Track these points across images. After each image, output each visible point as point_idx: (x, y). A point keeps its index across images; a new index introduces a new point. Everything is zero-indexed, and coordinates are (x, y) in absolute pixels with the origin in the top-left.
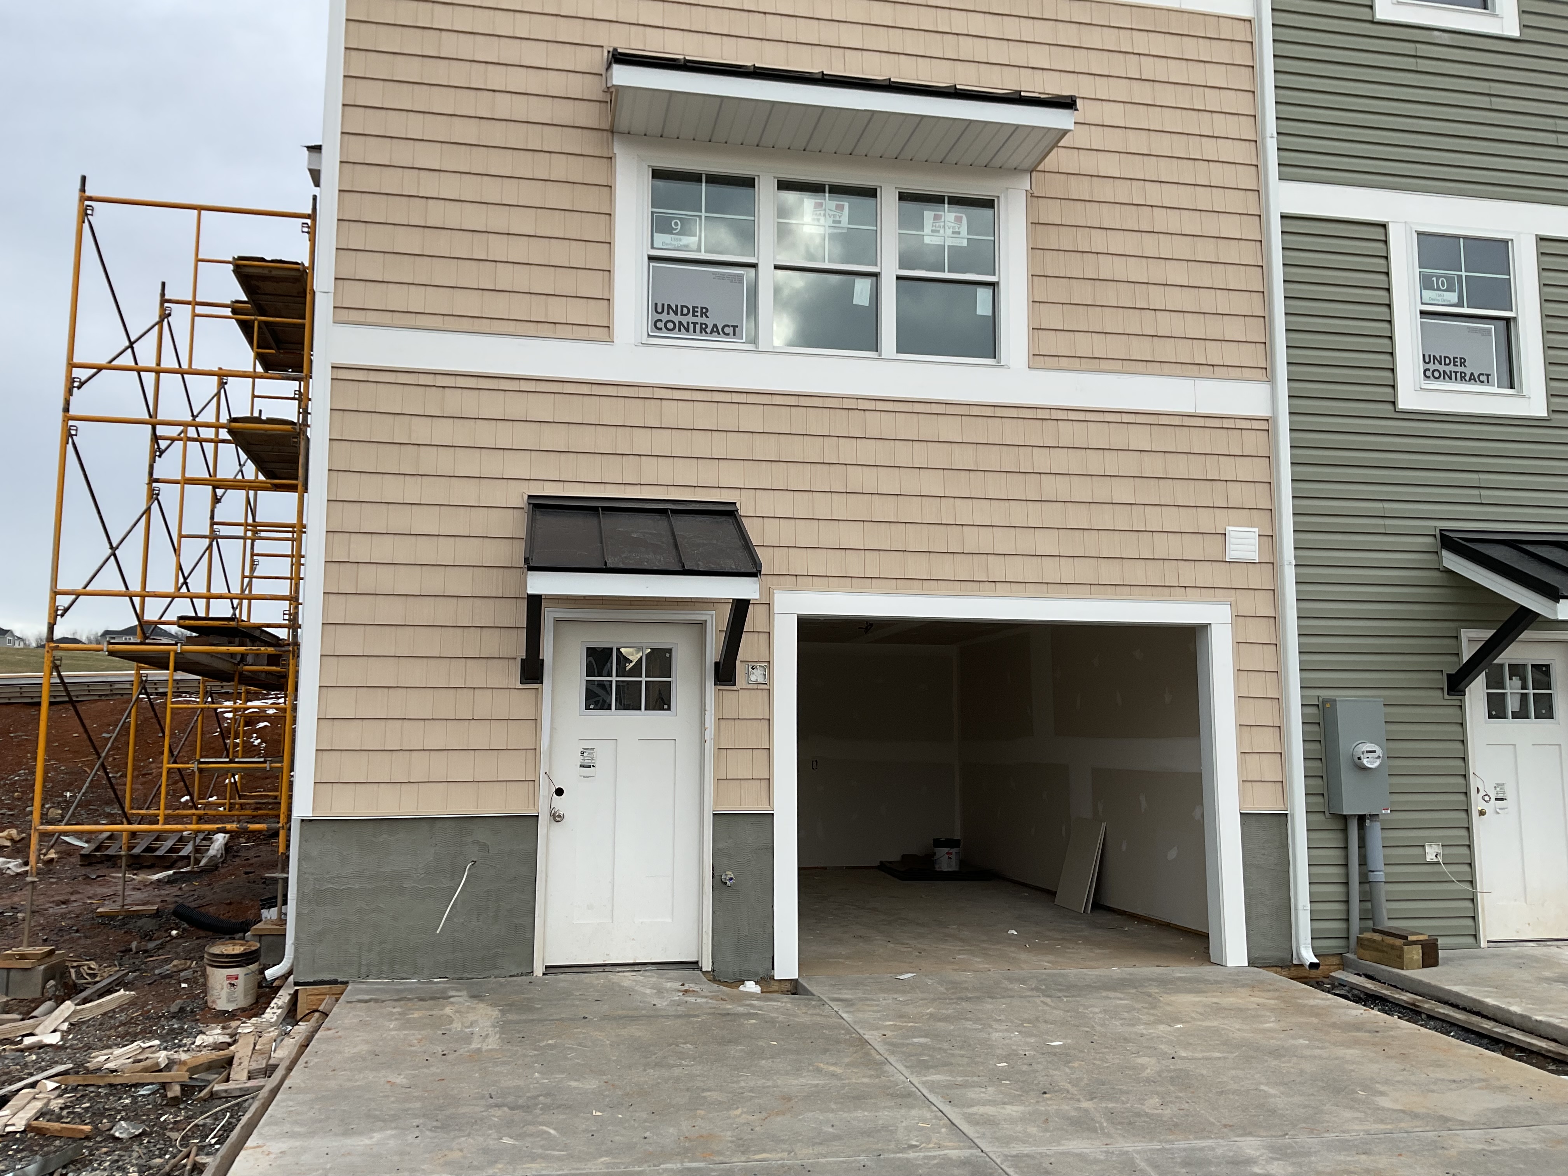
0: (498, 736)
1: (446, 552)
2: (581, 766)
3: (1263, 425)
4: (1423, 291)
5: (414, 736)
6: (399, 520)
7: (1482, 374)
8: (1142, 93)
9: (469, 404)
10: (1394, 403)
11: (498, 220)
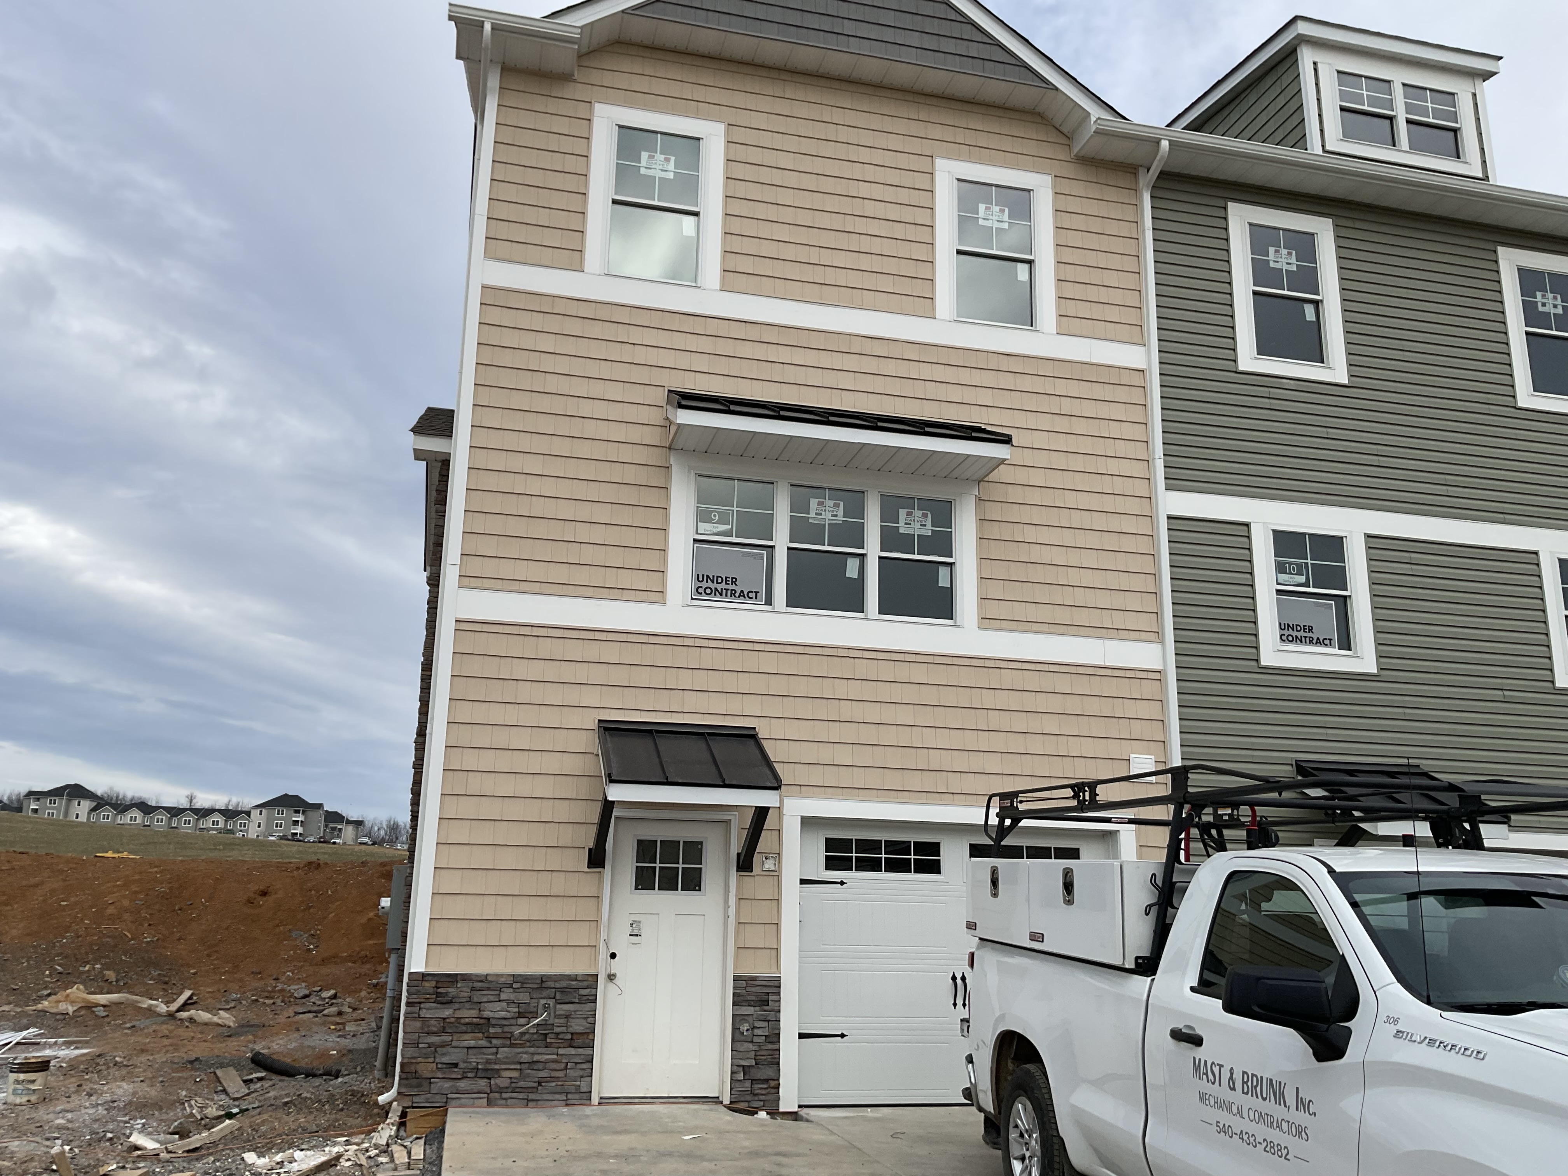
0: (570, 910)
1: (535, 763)
2: (631, 935)
3: (1157, 676)
4: (1278, 575)
5: (506, 908)
6: (501, 738)
7: (1326, 639)
8: (1062, 424)
9: (556, 649)
10: (1257, 661)
11: (584, 512)
